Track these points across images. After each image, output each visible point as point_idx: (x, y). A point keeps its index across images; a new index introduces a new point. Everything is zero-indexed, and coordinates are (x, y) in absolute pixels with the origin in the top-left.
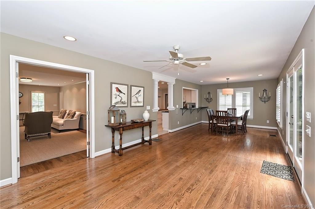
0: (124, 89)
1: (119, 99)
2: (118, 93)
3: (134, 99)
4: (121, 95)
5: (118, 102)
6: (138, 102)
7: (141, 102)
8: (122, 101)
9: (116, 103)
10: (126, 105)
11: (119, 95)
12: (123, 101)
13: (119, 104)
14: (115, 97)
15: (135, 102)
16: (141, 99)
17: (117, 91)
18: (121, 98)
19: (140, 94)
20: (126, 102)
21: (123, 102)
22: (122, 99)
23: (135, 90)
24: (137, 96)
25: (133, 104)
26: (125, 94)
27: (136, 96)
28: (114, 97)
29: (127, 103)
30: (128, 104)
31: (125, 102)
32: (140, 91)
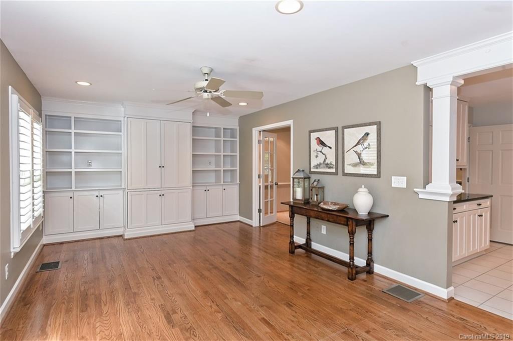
0: (329, 137)
1: (321, 159)
2: (319, 148)
3: (350, 158)
4: (325, 150)
5: (320, 164)
6: (364, 164)
7: (372, 164)
8: (328, 161)
9: (317, 166)
10: (333, 170)
11: (321, 152)
12: (329, 163)
13: (322, 168)
14: (316, 155)
15: (355, 165)
16: (370, 156)
17: (318, 145)
18: (326, 156)
19: (366, 144)
20: (334, 163)
21: (327, 164)
22: (326, 158)
23: (352, 136)
24: (359, 148)
25: (349, 169)
26: (330, 148)
27: (355, 149)
28: (313, 154)
29: (334, 166)
30: (337, 169)
31: (331, 164)
32: (367, 134)
